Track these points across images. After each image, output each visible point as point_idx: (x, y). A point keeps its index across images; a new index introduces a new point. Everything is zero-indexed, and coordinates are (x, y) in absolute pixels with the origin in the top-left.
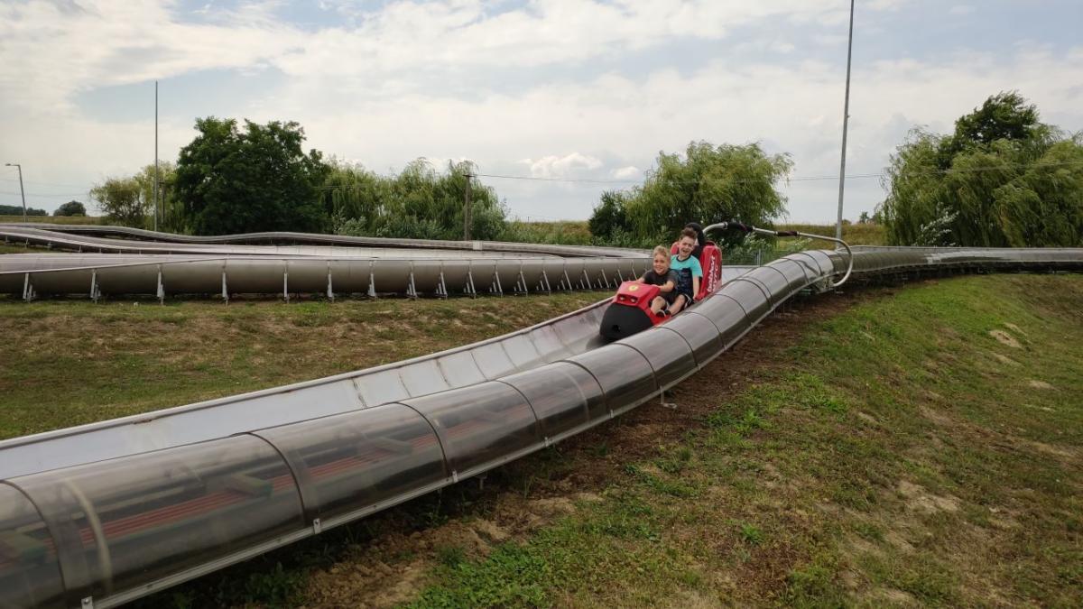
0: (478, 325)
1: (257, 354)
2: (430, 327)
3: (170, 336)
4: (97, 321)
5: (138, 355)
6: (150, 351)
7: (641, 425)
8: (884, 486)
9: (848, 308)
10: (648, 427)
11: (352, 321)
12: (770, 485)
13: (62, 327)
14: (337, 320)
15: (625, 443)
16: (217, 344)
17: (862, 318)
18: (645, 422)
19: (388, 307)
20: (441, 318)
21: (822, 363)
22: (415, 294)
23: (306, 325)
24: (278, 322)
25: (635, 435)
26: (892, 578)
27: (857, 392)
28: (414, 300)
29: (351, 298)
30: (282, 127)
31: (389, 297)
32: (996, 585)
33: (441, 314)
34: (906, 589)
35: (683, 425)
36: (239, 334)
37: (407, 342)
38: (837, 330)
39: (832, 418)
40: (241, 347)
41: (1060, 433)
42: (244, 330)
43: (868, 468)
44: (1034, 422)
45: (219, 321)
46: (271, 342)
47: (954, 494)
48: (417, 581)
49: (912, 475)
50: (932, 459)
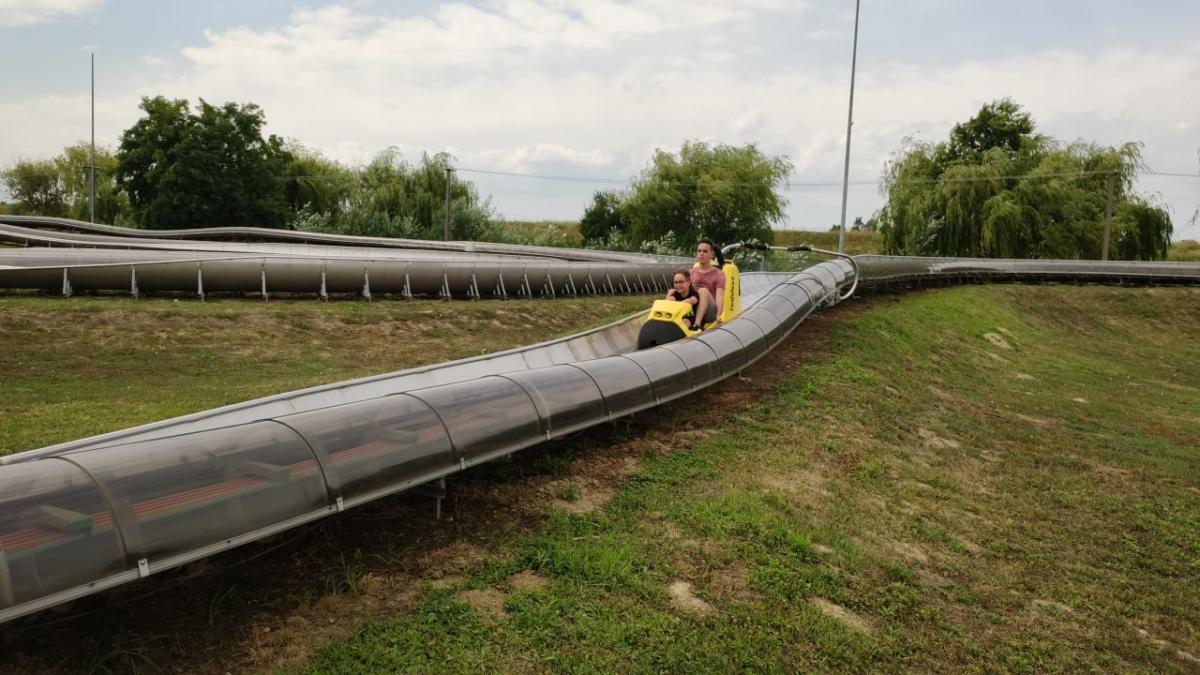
0: (517, 326)
1: (320, 348)
2: (472, 326)
3: (228, 331)
4: (154, 316)
5: (208, 348)
6: (215, 345)
7: (726, 394)
8: (908, 431)
9: (864, 310)
10: (732, 395)
11: (397, 319)
12: (833, 427)
13: (121, 321)
14: (383, 318)
15: (720, 405)
16: (276, 340)
17: (877, 319)
18: (730, 391)
19: (427, 307)
20: (479, 318)
21: (853, 352)
22: (449, 295)
23: (354, 323)
24: (327, 320)
25: (723, 399)
26: (918, 476)
27: (882, 373)
28: (447, 301)
29: (386, 298)
30: (239, 109)
31: (423, 298)
32: (984, 486)
33: (479, 315)
34: (928, 483)
35: (757, 395)
36: (292, 330)
37: (454, 341)
38: (859, 327)
39: (868, 389)
40: (301, 342)
41: (1037, 409)
42: (296, 326)
43: (896, 420)
44: (1018, 401)
45: (271, 318)
46: (327, 339)
47: (957, 440)
48: (637, 465)
49: (927, 426)
50: (940, 418)
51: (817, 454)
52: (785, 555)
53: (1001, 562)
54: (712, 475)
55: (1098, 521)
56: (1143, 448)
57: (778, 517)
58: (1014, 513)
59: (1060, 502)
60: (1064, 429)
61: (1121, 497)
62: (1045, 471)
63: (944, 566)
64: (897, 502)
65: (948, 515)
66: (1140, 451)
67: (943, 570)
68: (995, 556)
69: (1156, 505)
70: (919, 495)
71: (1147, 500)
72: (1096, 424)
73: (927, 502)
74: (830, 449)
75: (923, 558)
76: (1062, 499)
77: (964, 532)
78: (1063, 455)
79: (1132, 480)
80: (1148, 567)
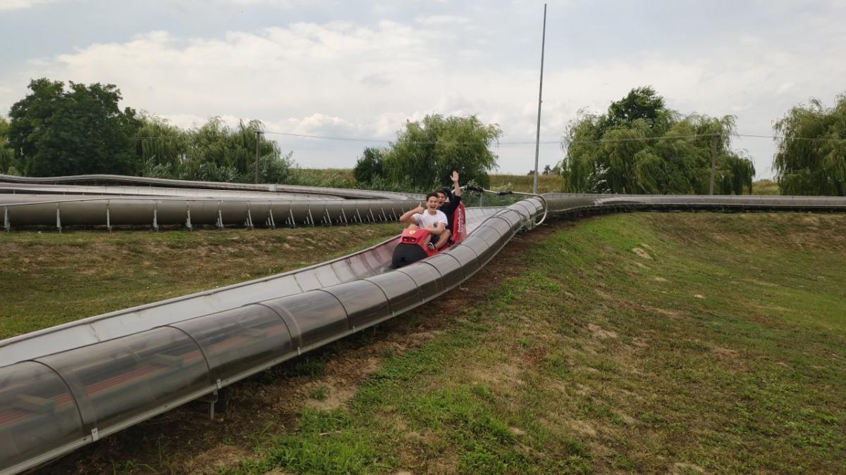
0: (302, 248)
1: (149, 268)
2: (268, 249)
3: (78, 256)
4: (20, 246)
5: (60, 270)
6: (67, 267)
7: (450, 301)
8: (581, 326)
9: (550, 233)
10: (454, 301)
11: (211, 244)
12: (527, 325)
14: (200, 244)
15: (445, 309)
16: (115, 262)
17: (559, 240)
18: (452, 299)
19: (235, 235)
20: (274, 242)
21: (542, 266)
22: (252, 225)
23: (178, 248)
24: (156, 246)
25: (448, 305)
26: (588, 362)
27: (562, 282)
28: (250, 229)
29: (204, 228)
30: (102, 87)
31: (232, 228)
32: (636, 367)
33: (274, 240)
34: (596, 367)
35: (473, 300)
36: (129, 254)
37: (254, 259)
38: (547, 247)
39: (552, 294)
40: (135, 263)
41: (670, 304)
42: (132, 251)
43: (573, 318)
44: (656, 298)
45: (112, 245)
46: (156, 260)
47: (616, 331)
48: (377, 364)
49: (594, 322)
50: (603, 315)
51: (514, 350)
52: (488, 439)
53: (650, 431)
54: (435, 371)
55: (718, 393)
56: (744, 332)
57: (483, 406)
58: (657, 389)
59: (689, 378)
60: (689, 319)
61: (733, 373)
62: (678, 353)
63: (609, 438)
64: (573, 385)
65: (611, 393)
66: (743, 334)
67: (609, 441)
68: (645, 426)
69: (758, 378)
70: (589, 378)
71: (751, 374)
72: (711, 314)
73: (595, 383)
74: (524, 345)
75: (593, 432)
76: (690, 376)
77: (621, 408)
78: (690, 340)
79: (739, 358)
80: (756, 430)
